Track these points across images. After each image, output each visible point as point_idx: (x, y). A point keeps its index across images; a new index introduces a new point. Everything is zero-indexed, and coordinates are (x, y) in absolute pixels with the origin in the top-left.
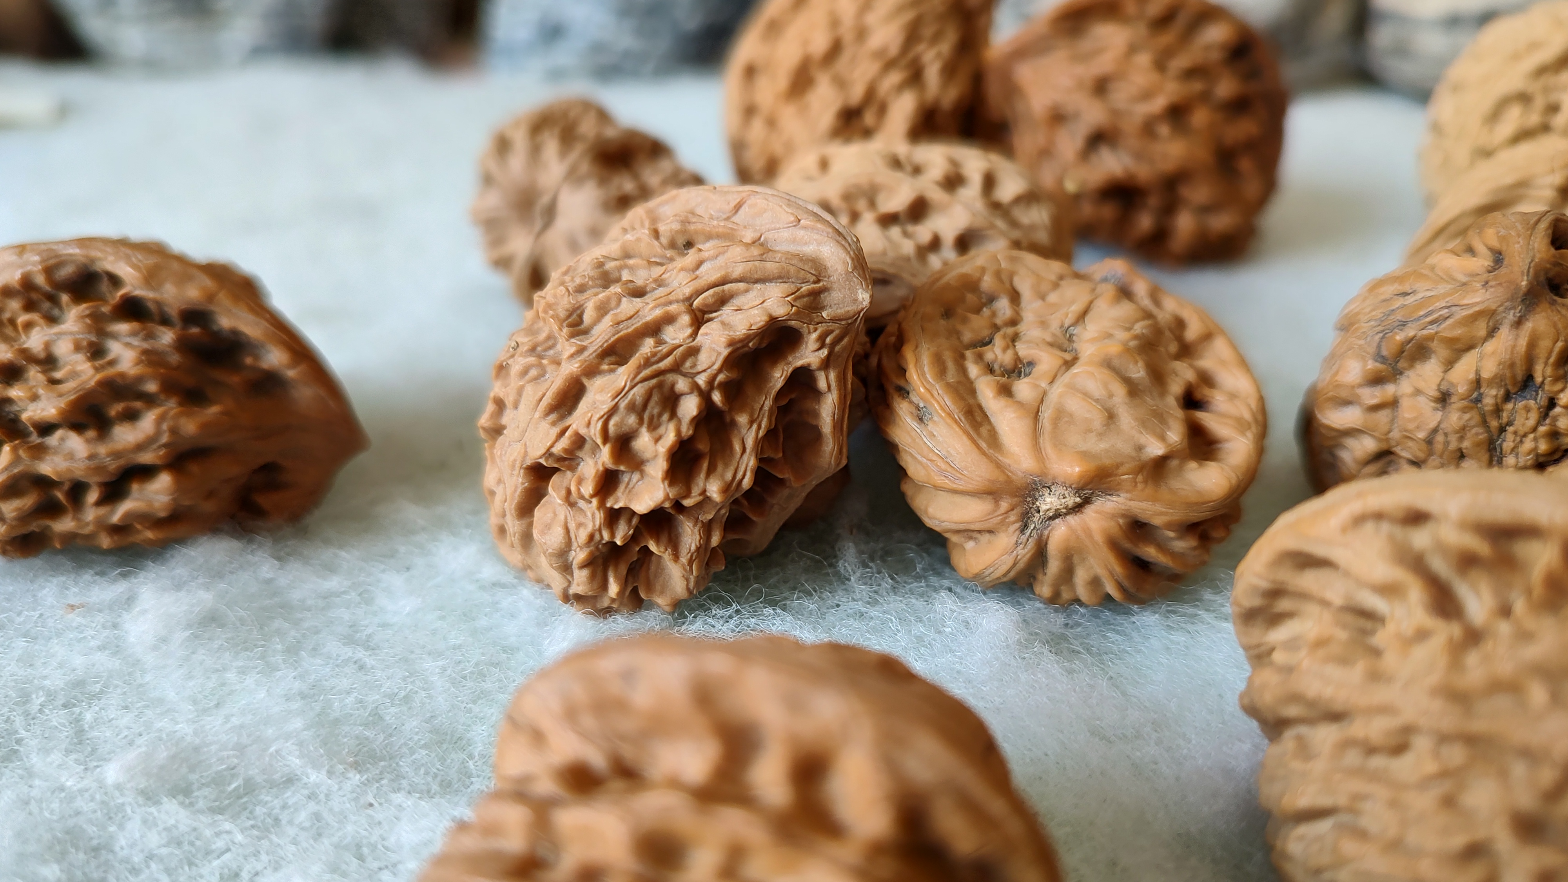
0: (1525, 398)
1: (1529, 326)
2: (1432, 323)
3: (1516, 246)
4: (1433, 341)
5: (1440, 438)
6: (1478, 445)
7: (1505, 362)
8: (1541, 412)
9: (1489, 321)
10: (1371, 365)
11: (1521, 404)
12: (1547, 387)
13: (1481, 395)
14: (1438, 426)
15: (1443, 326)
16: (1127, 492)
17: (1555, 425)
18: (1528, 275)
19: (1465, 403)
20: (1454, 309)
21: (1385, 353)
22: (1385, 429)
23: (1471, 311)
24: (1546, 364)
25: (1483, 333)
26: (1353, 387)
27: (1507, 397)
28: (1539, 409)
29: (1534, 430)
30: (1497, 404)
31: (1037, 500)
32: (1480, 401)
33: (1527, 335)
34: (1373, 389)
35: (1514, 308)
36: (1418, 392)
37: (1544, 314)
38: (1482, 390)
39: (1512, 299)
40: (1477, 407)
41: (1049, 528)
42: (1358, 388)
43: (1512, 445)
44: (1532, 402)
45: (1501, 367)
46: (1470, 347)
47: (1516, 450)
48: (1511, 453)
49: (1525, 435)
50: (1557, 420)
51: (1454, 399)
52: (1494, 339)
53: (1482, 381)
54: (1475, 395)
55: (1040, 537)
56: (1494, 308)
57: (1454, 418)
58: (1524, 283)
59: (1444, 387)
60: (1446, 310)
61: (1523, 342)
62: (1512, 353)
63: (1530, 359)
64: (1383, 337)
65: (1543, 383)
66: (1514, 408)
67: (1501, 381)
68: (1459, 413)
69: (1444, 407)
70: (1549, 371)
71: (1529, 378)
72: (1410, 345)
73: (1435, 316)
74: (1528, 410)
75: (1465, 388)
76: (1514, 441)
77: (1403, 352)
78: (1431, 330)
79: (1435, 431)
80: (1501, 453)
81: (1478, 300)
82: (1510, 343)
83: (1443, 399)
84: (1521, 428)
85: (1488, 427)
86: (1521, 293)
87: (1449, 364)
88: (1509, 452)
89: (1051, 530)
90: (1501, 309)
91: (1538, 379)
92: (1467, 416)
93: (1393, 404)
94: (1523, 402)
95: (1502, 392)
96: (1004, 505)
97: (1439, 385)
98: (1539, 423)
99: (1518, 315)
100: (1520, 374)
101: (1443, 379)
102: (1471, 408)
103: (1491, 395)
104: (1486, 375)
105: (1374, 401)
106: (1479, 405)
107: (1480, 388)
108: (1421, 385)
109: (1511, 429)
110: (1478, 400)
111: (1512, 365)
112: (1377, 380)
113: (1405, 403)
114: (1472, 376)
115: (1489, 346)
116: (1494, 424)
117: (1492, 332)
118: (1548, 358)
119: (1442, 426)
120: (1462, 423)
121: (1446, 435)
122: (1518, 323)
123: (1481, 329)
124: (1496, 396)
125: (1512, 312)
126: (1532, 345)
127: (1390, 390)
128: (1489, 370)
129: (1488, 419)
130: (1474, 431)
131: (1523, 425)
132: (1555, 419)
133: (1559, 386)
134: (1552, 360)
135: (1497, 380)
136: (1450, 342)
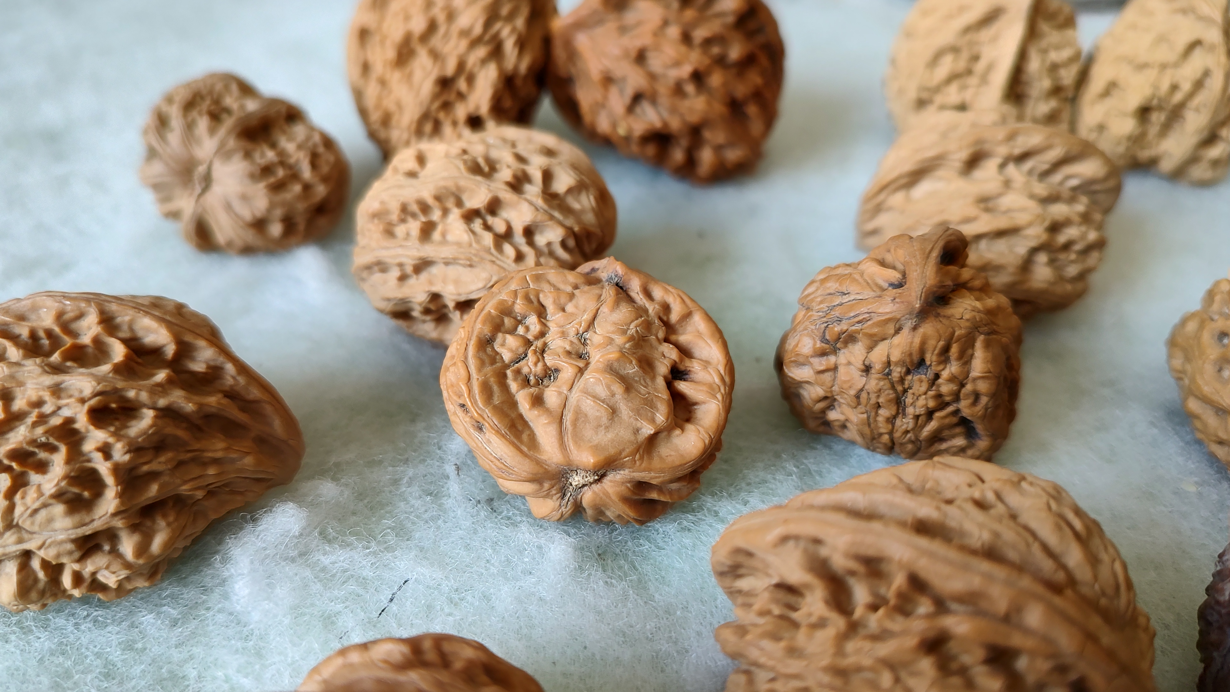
0: (919, 373)
1: (921, 330)
2: (859, 322)
3: (915, 274)
4: (859, 334)
5: (864, 395)
6: (890, 401)
7: (905, 352)
8: (929, 383)
9: (896, 324)
10: (819, 344)
11: (916, 378)
12: (933, 368)
13: (891, 370)
14: (864, 387)
15: (865, 325)
16: (630, 468)
17: (939, 390)
18: (920, 300)
19: (880, 376)
20: (873, 314)
21: (828, 337)
22: (829, 385)
23: (883, 318)
24: (933, 354)
25: (892, 331)
26: (807, 357)
27: (908, 372)
28: (928, 381)
29: (925, 393)
30: (901, 377)
31: (569, 479)
32: (890, 374)
33: (920, 336)
34: (821, 359)
35: (911, 319)
36: (849, 363)
37: (931, 324)
38: (891, 368)
39: (910, 313)
40: (888, 379)
41: (581, 494)
42: (811, 357)
43: (911, 401)
44: (924, 376)
45: (903, 355)
46: (884, 339)
47: (914, 404)
48: (911, 406)
49: (920, 395)
50: (940, 387)
51: (873, 371)
52: (899, 335)
53: (891, 363)
54: (887, 370)
55: (575, 500)
56: (899, 316)
57: (873, 383)
58: (917, 306)
59: (867, 363)
60: (868, 315)
61: (917, 341)
62: (910, 347)
63: (922, 351)
64: (827, 327)
65: (930, 365)
66: (912, 379)
67: (904, 363)
68: (877, 381)
69: (867, 375)
70: (934, 358)
71: (921, 363)
72: (844, 335)
73: (861, 318)
74: (921, 381)
75: (880, 366)
76: (913, 399)
77: (840, 339)
78: (858, 327)
79: (862, 390)
80: (905, 405)
81: (888, 310)
82: (909, 340)
83: (867, 369)
84: (917, 392)
85: (896, 390)
86: (916, 312)
87: (870, 349)
88: (909, 405)
89: (583, 494)
90: (903, 318)
91: (928, 363)
92: (882, 383)
93: (835, 369)
94: (918, 376)
95: (904, 370)
96: (546, 485)
97: (864, 361)
98: (929, 389)
99: (914, 324)
100: (916, 358)
101: (866, 357)
102: (885, 379)
103: (897, 372)
104: (893, 359)
105: (822, 368)
106: (890, 377)
107: (890, 366)
108: (853, 360)
109: (910, 391)
110: (889, 374)
111: (910, 355)
112: (823, 354)
113: (841, 369)
114: (885, 359)
115: (897, 340)
116: (900, 388)
117: (898, 331)
118: (934, 351)
119: (866, 387)
120: (879, 387)
121: (868, 393)
122: (915, 328)
123: (891, 329)
124: (900, 372)
125: (910, 321)
126: (923, 343)
127: (832, 359)
128: (895, 356)
129: (896, 385)
130: (886, 392)
131: (918, 390)
132: (939, 386)
133: (941, 367)
134: (936, 352)
135: (901, 363)
136: (870, 336)
